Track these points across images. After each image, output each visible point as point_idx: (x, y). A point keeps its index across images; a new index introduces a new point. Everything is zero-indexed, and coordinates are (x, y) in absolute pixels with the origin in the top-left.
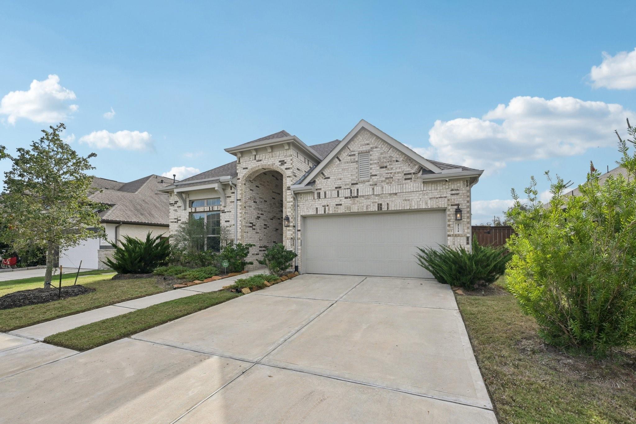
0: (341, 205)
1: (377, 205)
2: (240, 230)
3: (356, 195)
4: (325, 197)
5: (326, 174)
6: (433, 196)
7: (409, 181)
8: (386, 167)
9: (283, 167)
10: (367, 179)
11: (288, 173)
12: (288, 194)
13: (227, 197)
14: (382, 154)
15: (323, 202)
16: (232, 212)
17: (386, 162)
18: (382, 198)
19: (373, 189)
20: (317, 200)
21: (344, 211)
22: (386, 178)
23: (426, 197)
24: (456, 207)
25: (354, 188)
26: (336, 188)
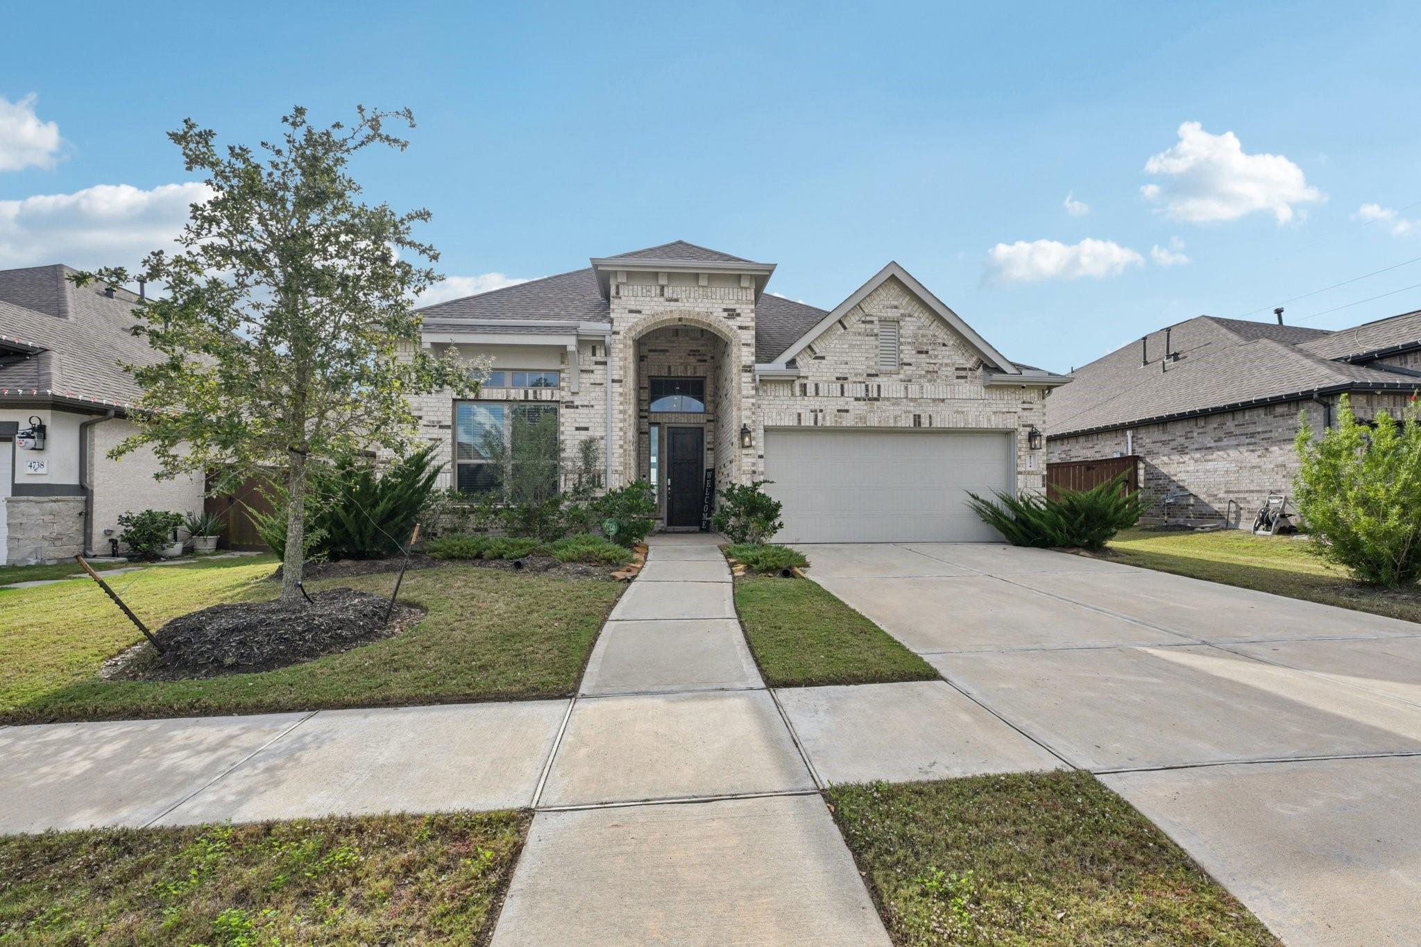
0: (847, 411)
1: (911, 416)
2: (621, 451)
3: (875, 395)
4: (817, 394)
5: (817, 350)
6: (998, 410)
7: (963, 381)
8: (927, 352)
9: (734, 324)
10: (893, 368)
11: (746, 337)
12: (744, 379)
13: (582, 371)
14: (919, 328)
15: (813, 403)
16: (596, 407)
17: (926, 344)
18: (920, 405)
19: (906, 388)
20: (799, 398)
21: (853, 423)
22: (927, 372)
23: (988, 409)
24: (1029, 429)
25: (873, 383)
26: (838, 379)
